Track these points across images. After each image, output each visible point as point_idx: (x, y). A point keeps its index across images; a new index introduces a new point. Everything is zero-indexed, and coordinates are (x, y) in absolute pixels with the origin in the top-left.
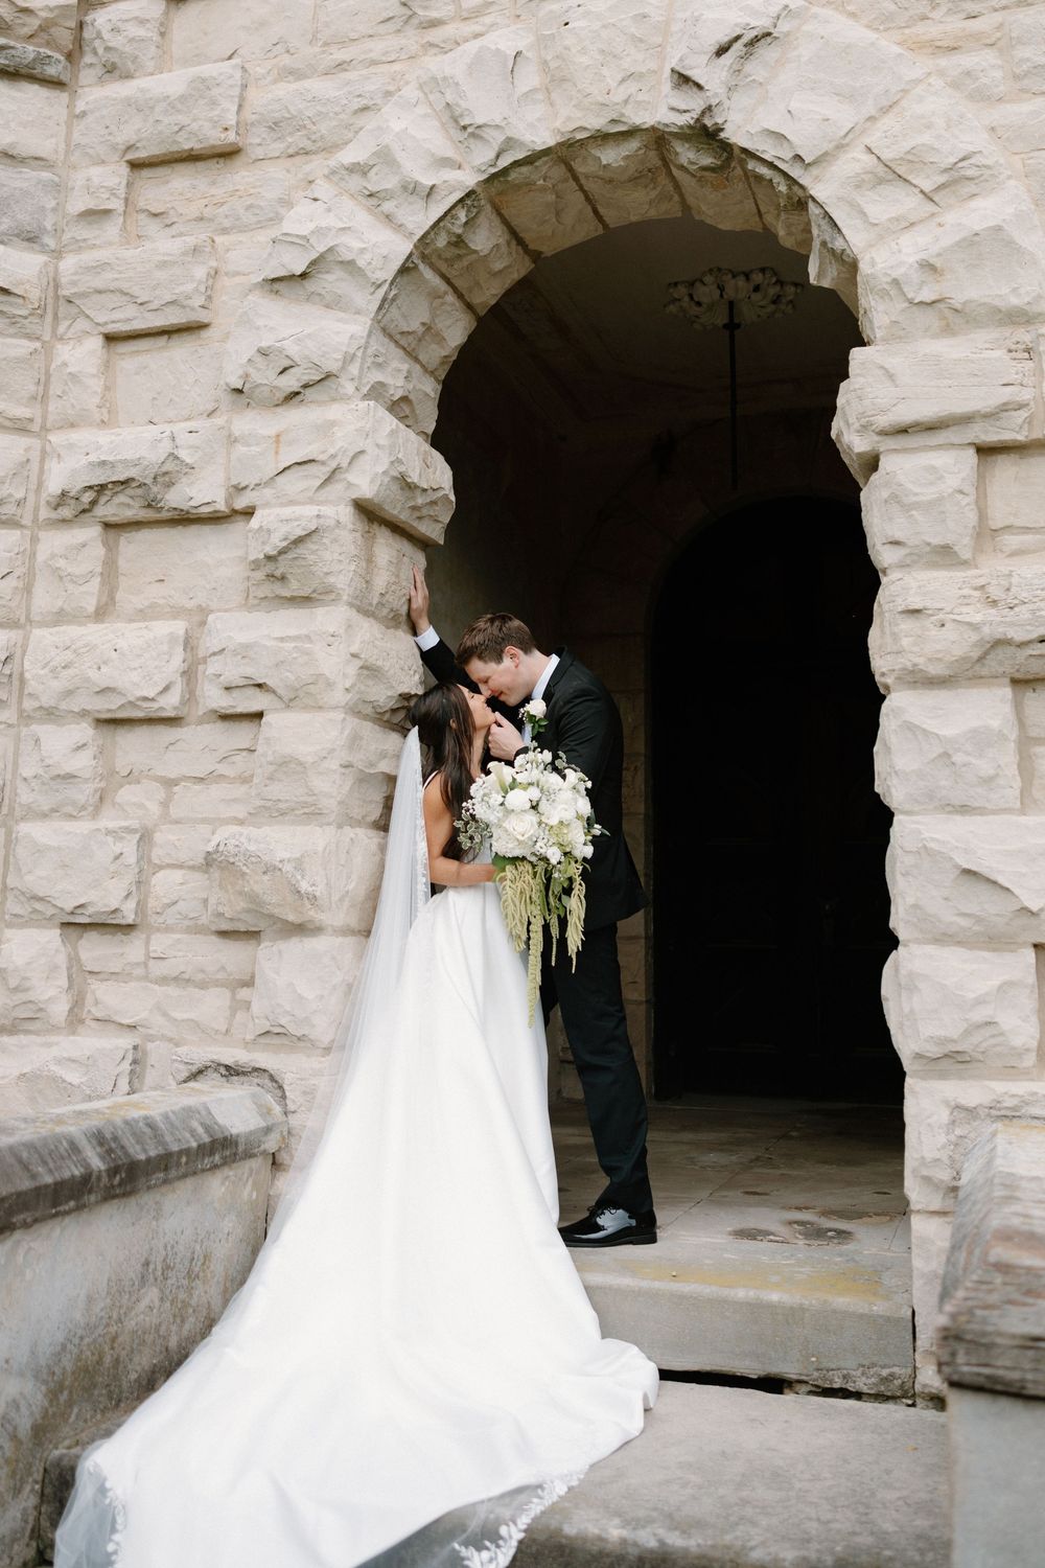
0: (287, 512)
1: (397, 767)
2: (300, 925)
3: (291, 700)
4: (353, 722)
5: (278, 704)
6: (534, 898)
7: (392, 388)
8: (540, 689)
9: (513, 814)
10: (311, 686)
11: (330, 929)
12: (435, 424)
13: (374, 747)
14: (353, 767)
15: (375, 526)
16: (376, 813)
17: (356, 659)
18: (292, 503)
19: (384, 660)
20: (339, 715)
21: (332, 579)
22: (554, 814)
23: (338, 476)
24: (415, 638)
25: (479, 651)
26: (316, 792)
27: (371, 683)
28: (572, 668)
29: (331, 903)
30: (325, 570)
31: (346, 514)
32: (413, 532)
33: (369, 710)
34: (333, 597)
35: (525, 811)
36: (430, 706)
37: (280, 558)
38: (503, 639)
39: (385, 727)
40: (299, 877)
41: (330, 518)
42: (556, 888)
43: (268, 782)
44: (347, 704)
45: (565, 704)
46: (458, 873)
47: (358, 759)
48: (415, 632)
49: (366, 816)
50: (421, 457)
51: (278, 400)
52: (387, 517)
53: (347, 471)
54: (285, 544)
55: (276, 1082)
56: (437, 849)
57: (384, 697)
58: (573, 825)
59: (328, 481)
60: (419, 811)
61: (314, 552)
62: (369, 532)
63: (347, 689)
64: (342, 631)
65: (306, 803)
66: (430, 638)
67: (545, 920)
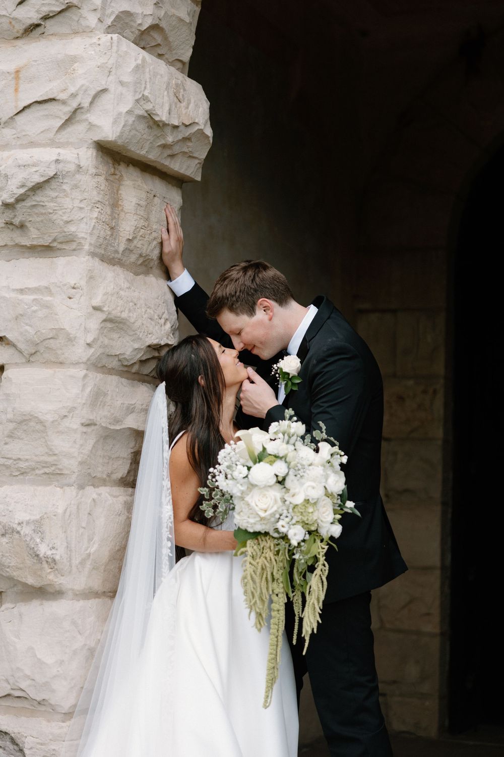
0: (24, 155)
1: (145, 421)
2: (40, 588)
3: (32, 355)
4: (96, 378)
5: (17, 358)
6: (276, 576)
7: (140, 16)
8: (295, 345)
9: (256, 488)
10: (51, 341)
11: (70, 593)
12: (191, 50)
13: (119, 403)
14: (95, 425)
15: (122, 168)
16: (122, 470)
17: (98, 312)
18: (32, 144)
19: (130, 311)
20: (80, 372)
21: (72, 228)
22: (300, 491)
23: (79, 117)
24: (169, 283)
25: (230, 303)
26: (57, 452)
27: (115, 336)
28: (329, 321)
29: (70, 566)
30: (65, 218)
31: (88, 157)
32: (165, 170)
33: (114, 363)
34: (74, 247)
35: (270, 486)
36: (177, 362)
37: (18, 206)
38: (256, 290)
39: (134, 380)
40: (38, 540)
41: (69, 162)
42: (301, 566)
43: (7, 440)
44: (88, 360)
45: (320, 361)
46: (205, 539)
47: (102, 416)
48: (168, 276)
49: (112, 473)
50: (172, 91)
51: (18, 32)
52: (136, 158)
53: (88, 111)
54: (22, 191)
55: (17, 745)
56: (184, 513)
57: (131, 350)
58: (321, 503)
59: (68, 122)
60: (166, 473)
61: (53, 199)
62: (114, 174)
63: (88, 344)
64: (83, 283)
65: (46, 463)
66: (184, 283)
67: (288, 598)
